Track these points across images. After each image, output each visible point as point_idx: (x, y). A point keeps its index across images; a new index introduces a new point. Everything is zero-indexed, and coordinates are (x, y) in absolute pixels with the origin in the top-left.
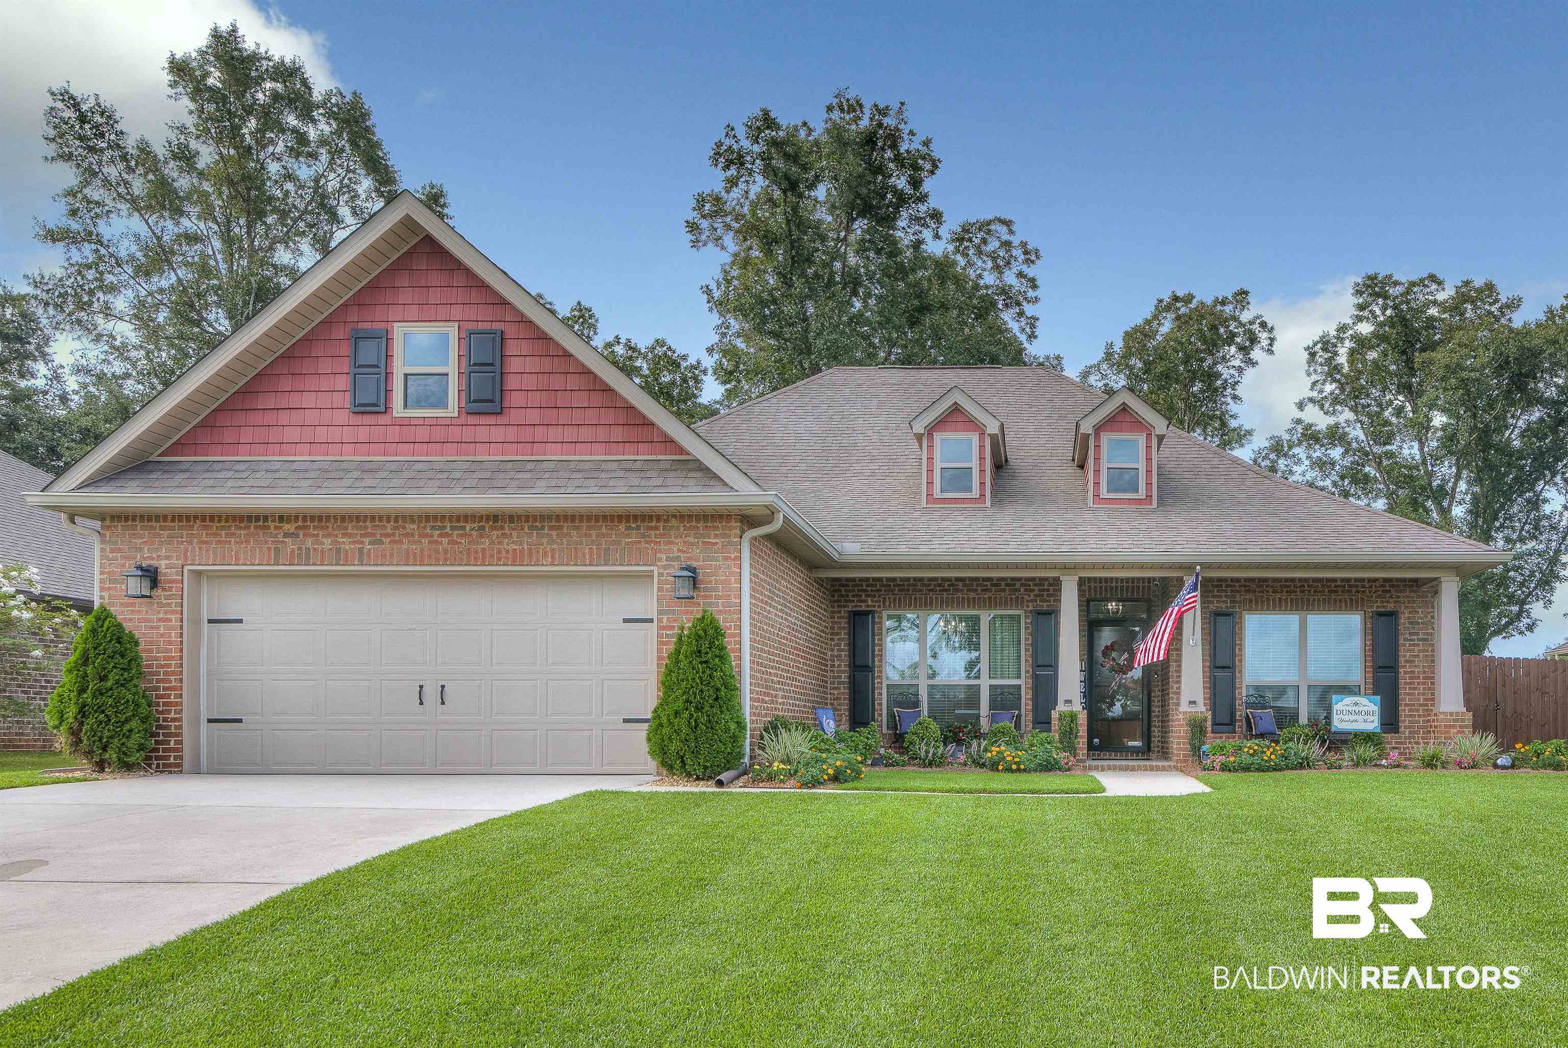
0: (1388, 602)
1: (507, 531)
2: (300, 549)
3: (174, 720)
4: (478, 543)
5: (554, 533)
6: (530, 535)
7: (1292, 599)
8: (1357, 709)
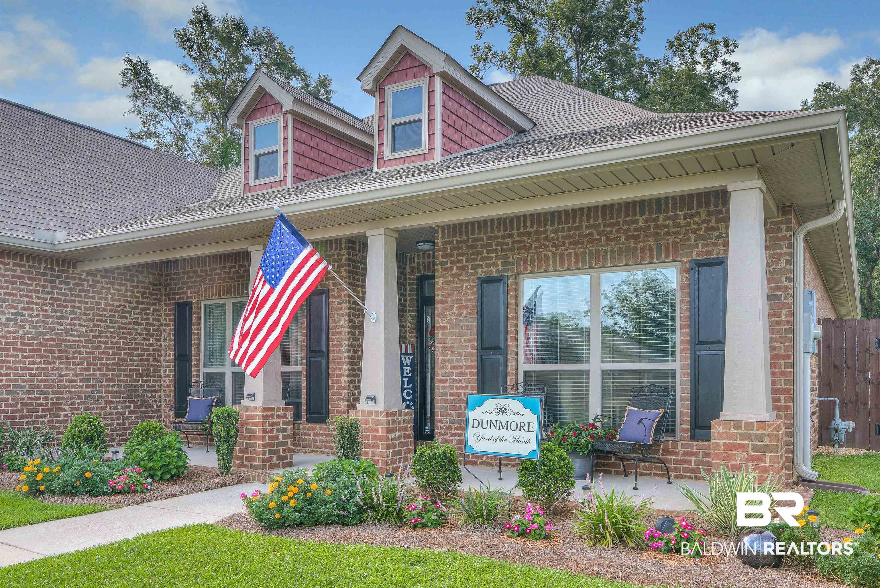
0: (715, 244)
7: (576, 254)
8: (503, 418)
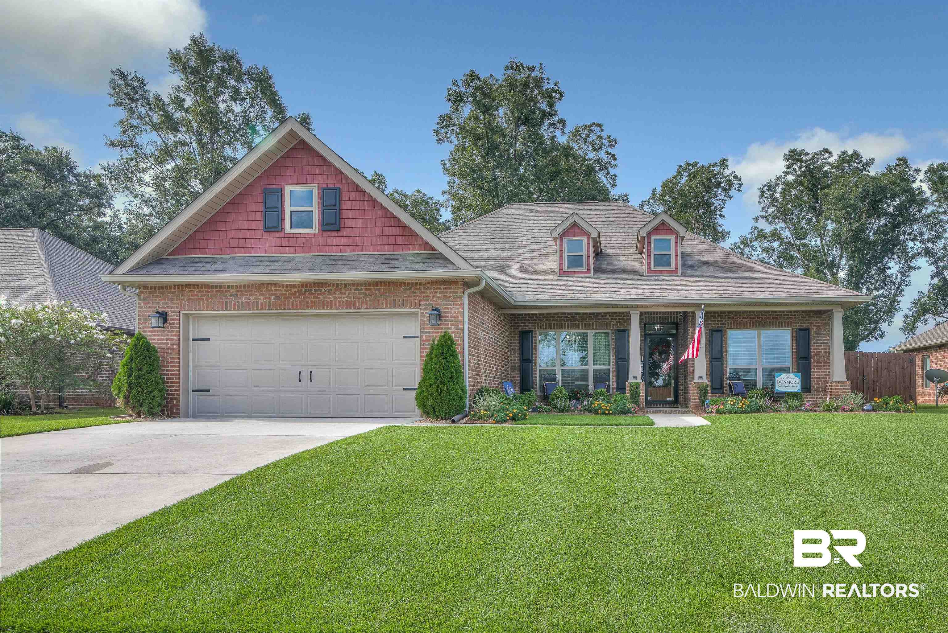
1: (343, 291)
2: (238, 302)
3: (175, 390)
4: (329, 298)
5: (367, 292)
6: (355, 293)
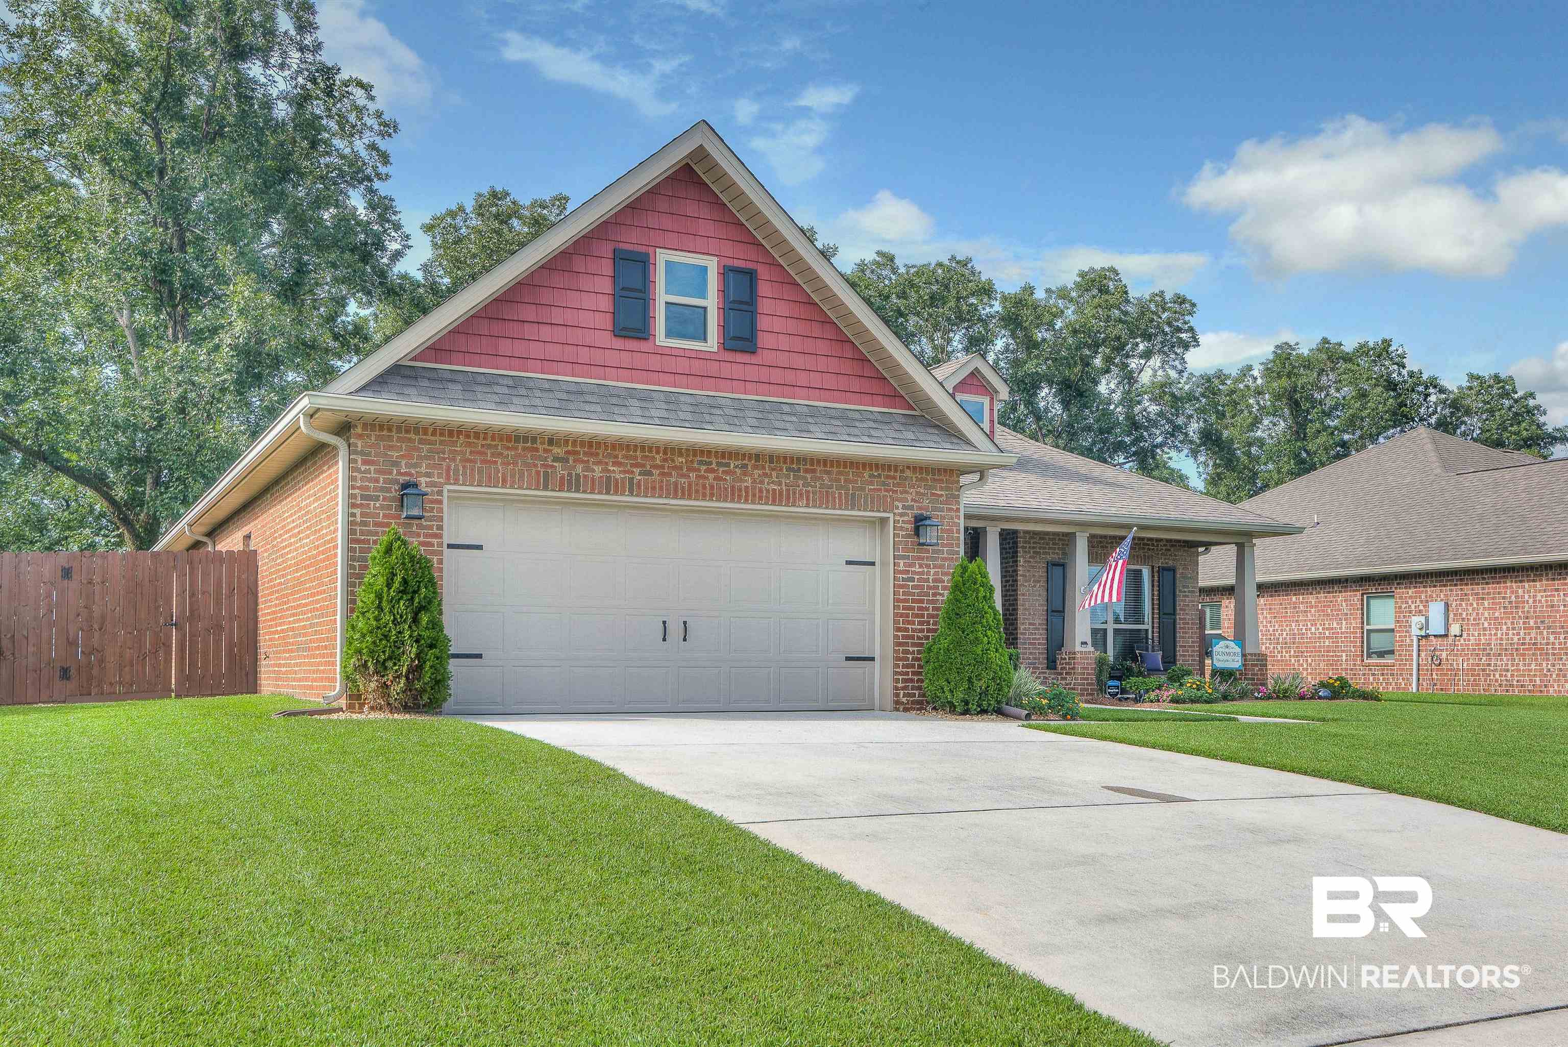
1: (767, 471)
2: (570, 475)
4: (742, 481)
5: (809, 476)
